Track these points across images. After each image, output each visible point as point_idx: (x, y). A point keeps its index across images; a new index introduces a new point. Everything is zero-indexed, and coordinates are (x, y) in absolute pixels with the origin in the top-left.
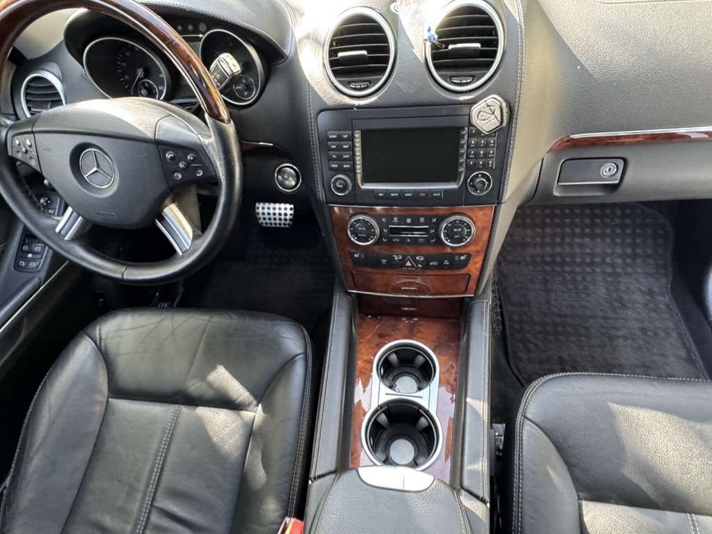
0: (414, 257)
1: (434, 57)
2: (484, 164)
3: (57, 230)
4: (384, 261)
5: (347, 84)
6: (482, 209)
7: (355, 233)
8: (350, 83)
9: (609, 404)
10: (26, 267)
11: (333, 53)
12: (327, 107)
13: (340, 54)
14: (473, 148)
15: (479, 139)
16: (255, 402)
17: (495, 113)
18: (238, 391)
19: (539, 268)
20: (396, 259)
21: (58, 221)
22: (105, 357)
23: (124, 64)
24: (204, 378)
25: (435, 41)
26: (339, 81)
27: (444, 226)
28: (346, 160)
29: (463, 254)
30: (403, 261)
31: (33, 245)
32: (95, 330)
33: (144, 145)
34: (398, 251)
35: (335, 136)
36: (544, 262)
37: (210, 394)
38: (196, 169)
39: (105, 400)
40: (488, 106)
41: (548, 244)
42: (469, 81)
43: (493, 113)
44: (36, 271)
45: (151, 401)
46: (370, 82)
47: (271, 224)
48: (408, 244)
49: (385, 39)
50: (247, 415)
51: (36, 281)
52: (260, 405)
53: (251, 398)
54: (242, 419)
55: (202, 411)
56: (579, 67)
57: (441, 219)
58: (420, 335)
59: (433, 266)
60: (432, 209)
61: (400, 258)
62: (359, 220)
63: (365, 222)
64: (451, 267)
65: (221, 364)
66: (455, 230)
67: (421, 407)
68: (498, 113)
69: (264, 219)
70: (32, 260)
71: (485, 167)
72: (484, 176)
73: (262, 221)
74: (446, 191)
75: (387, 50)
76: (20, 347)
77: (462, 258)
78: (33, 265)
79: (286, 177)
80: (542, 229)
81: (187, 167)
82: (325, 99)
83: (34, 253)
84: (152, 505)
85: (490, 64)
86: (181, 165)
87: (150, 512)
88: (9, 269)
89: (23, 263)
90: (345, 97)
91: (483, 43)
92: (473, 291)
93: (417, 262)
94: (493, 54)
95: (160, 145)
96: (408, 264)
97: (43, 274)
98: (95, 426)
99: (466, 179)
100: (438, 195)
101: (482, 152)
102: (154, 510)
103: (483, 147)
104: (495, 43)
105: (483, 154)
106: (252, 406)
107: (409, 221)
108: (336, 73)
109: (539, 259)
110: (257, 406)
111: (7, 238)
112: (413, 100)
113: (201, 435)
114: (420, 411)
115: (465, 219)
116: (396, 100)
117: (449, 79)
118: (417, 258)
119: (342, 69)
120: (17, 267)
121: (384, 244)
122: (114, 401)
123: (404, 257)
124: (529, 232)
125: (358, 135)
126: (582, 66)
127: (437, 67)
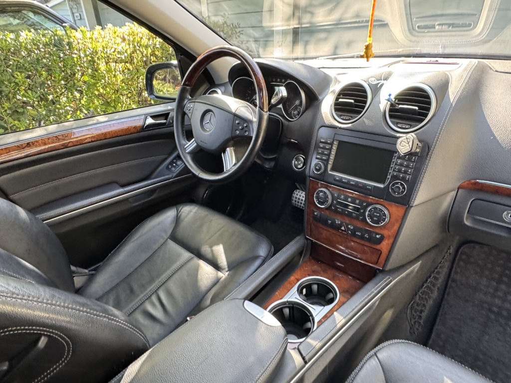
0: (347, 225)
1: (390, 110)
2: (403, 177)
3: (185, 147)
4: (330, 222)
5: (339, 116)
6: (397, 206)
7: (318, 198)
8: (341, 116)
9: (445, 378)
10: (170, 169)
11: (337, 99)
12: (325, 125)
13: (340, 100)
14: (398, 165)
15: (403, 161)
16: (227, 269)
17: (410, 143)
18: (223, 261)
19: (484, 312)
20: (337, 222)
21: (187, 144)
22: (177, 220)
23: (250, 92)
24: (211, 247)
25: (392, 102)
26: (336, 114)
27: (369, 209)
28: (326, 155)
29: (379, 234)
30: (341, 225)
31: (178, 161)
32: (180, 207)
33: (229, 115)
34: (339, 217)
35: (324, 141)
36: (490, 310)
37: (209, 256)
38: (246, 131)
39: (166, 238)
40: (407, 139)
41: (499, 298)
42: (407, 127)
43: (408, 143)
44: (173, 172)
45: (184, 248)
46: (352, 117)
47: (298, 205)
48: (346, 215)
49: (366, 97)
50: (220, 274)
51: (171, 176)
52: (228, 272)
53: (226, 267)
54: (217, 274)
55: (202, 263)
56: (492, 138)
57: (369, 205)
58: (338, 282)
59: (358, 235)
60: (365, 197)
61: (339, 223)
62: (322, 190)
63: (325, 193)
64: (370, 240)
65: (222, 243)
66: (375, 214)
67: (312, 315)
68: (411, 143)
69: (295, 201)
70: (174, 167)
71: (403, 179)
72: (402, 185)
73: (294, 202)
74: (375, 186)
75: (365, 102)
76: (150, 201)
77: (378, 236)
78: (173, 169)
79: (300, 162)
80: (497, 283)
81: (242, 129)
82: (325, 121)
83: (176, 164)
84: (156, 291)
85: (422, 121)
86: (240, 127)
87: (153, 294)
88: (163, 168)
89: (170, 167)
90: (336, 122)
91: (420, 108)
92: (382, 265)
93: (349, 229)
94: (426, 115)
95: (236, 116)
96: (343, 228)
97: (174, 175)
98: (156, 247)
99: (390, 183)
100: (370, 188)
101: (403, 169)
102: (155, 293)
103: (405, 167)
104: (428, 109)
105: (404, 171)
106: (224, 271)
107: (349, 200)
108: (336, 110)
109: (486, 306)
110: (227, 272)
111: (170, 154)
112: (370, 130)
113: (194, 274)
114: (310, 317)
115: (383, 209)
116: (361, 129)
117: (396, 124)
118: (349, 226)
119: (340, 108)
120: (167, 167)
121: (332, 210)
122: (170, 241)
123: (342, 223)
124: (484, 281)
125: (336, 143)
126: (495, 137)
127: (391, 116)
